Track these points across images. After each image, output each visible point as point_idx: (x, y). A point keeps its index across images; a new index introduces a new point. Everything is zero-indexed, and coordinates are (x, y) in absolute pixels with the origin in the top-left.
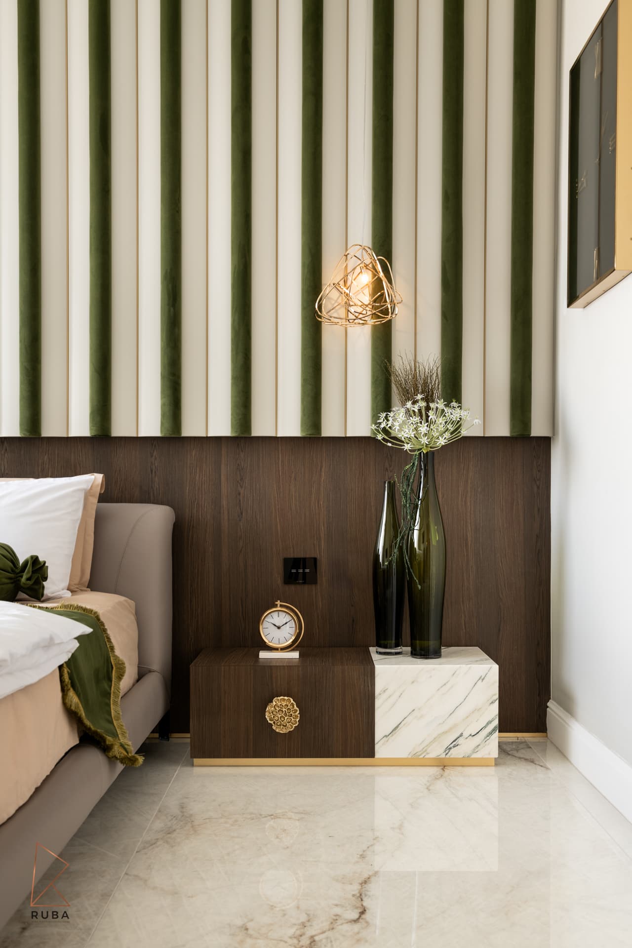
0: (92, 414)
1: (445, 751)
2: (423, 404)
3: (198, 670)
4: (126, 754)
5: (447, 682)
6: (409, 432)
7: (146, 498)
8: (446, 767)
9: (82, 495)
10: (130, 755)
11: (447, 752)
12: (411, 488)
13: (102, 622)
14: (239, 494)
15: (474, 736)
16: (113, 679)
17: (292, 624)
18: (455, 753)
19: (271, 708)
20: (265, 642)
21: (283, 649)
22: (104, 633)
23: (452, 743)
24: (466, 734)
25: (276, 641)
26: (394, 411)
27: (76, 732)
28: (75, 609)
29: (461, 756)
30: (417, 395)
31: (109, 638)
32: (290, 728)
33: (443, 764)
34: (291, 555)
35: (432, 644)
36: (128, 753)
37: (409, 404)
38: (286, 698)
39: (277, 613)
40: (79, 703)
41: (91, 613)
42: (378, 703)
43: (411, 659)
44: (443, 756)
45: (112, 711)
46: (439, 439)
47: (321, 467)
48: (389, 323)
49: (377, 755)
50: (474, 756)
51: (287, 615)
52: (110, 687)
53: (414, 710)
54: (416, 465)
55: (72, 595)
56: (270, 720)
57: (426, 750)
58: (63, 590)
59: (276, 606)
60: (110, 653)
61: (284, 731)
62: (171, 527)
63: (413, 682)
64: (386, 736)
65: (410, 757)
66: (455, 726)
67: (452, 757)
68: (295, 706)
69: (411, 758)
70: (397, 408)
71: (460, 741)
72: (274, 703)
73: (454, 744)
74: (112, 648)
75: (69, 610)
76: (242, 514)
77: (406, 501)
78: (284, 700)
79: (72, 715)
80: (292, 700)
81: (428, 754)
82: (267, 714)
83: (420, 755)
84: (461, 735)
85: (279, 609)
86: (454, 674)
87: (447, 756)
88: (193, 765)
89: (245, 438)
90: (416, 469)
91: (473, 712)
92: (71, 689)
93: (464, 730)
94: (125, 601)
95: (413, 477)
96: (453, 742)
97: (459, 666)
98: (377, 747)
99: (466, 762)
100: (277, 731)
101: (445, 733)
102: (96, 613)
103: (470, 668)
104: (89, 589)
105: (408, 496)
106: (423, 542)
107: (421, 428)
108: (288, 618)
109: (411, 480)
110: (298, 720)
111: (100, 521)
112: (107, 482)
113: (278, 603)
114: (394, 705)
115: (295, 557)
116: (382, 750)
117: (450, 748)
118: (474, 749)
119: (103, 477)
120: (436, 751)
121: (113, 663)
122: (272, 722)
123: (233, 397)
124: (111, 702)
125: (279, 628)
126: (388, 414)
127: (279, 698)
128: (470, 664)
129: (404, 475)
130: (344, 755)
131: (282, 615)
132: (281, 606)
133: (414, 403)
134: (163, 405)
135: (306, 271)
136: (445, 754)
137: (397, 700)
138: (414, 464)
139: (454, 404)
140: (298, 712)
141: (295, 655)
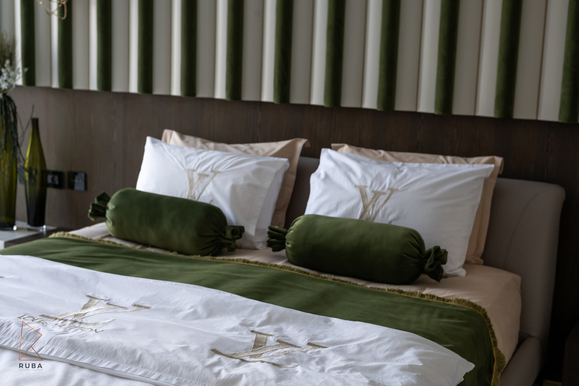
0: (498, 99)
9: (482, 182)
13: (489, 319)
16: (493, 371)
22: (489, 329)
28: (466, 305)
31: (493, 333)
41: (480, 311)
55: (468, 276)
58: (460, 268)
60: (493, 347)
74: (495, 343)
75: (461, 305)
94: (512, 278)
102: (484, 310)
104: (483, 262)
111: (497, 196)
112: (505, 163)
119: (502, 161)
134: (563, 95)
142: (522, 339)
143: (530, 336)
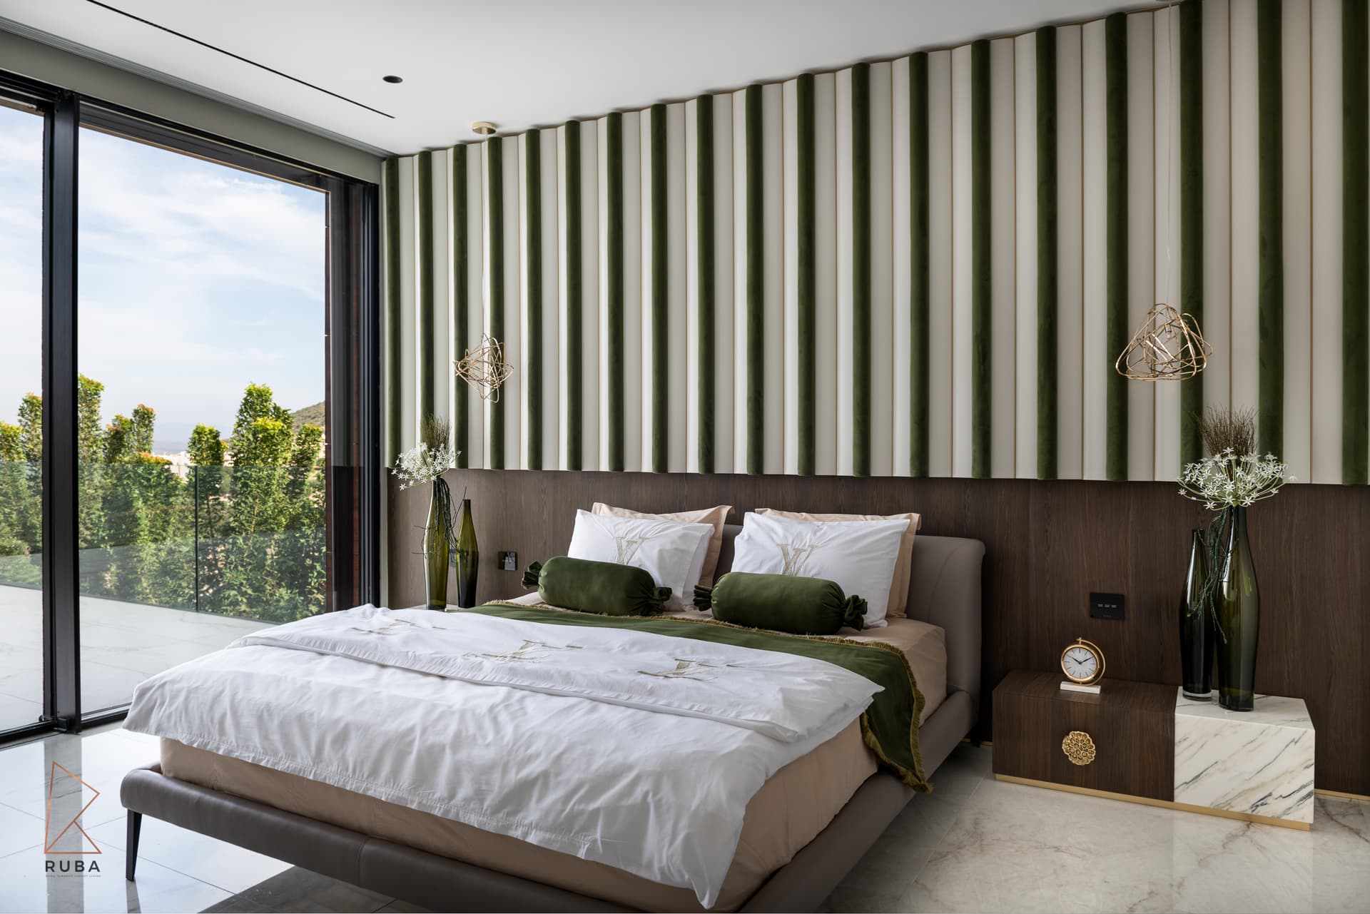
0: (912, 459)
1: (1252, 808)
2: (1233, 458)
3: (1000, 695)
4: (918, 781)
5: (1255, 740)
6: (1213, 489)
7: (960, 531)
8: (1252, 824)
9: (899, 537)
10: (922, 783)
11: (1253, 809)
12: (1220, 540)
13: (906, 659)
14: (1047, 530)
15: (1284, 797)
16: (914, 711)
17: (1092, 661)
18: (1261, 811)
19: (1068, 740)
20: (1066, 676)
21: (1084, 683)
22: (907, 670)
23: (1259, 801)
24: (1276, 794)
25: (1077, 674)
26: (1201, 463)
27: (875, 763)
29: (1270, 816)
30: (1226, 449)
31: (911, 675)
32: (1086, 761)
33: (1249, 820)
34: (1098, 590)
35: (1242, 693)
36: (920, 781)
37: (1218, 457)
38: (1082, 733)
39: (1078, 649)
40: (877, 741)
41: (898, 653)
42: (1177, 750)
43: (1217, 709)
44: (1249, 812)
45: (911, 740)
46: (1245, 499)
47: (1129, 509)
48: (1200, 376)
49: (1177, 800)
50: (1285, 817)
51: (1088, 653)
52: (911, 718)
53: (1216, 762)
54: (1224, 517)
55: (888, 625)
56: (1067, 752)
57: (1230, 804)
58: (881, 619)
59: (1078, 643)
60: (912, 687)
61: (1080, 763)
62: (979, 562)
63: (1216, 735)
64: (1186, 783)
65: (1212, 807)
66: (1262, 785)
67: (1259, 814)
68: (1091, 742)
69: (1214, 809)
70: (1206, 459)
71: (1269, 800)
72: (1071, 737)
73: (1262, 802)
74: (914, 684)
75: (879, 648)
76: (1049, 549)
77: (1214, 554)
78: (1080, 735)
79: (871, 751)
80: (1088, 736)
81: (1232, 807)
82: (1063, 745)
83: (1224, 807)
84: (1270, 795)
85: (1082, 646)
86: (1262, 733)
87: (1254, 813)
88: (995, 779)
89: (1052, 481)
90: (1225, 522)
91: (1284, 774)
92: (870, 731)
93: (1274, 790)
94: (935, 630)
95: (1221, 529)
96: (1261, 800)
97: (1268, 725)
98: (1176, 792)
99: (1275, 822)
100: (1074, 762)
101: (1252, 789)
102: (901, 652)
103: (1281, 728)
104: (905, 615)
105: (1216, 548)
106: (1233, 588)
107: (1226, 486)
108: (1089, 655)
109: (1219, 533)
110: (1093, 755)
111: (917, 553)
112: (923, 520)
113: (1080, 640)
114: (1195, 754)
115: (1102, 592)
116: (1181, 796)
117: (1258, 806)
118: (1285, 811)
119: (919, 516)
120: (1242, 806)
121: (914, 697)
122: (1068, 754)
123: (1039, 444)
124: (911, 731)
125: (1080, 663)
126: (1194, 466)
127: (1075, 732)
128: (1283, 724)
129: (1212, 527)
130: (1141, 794)
131: (1083, 652)
132: (1083, 643)
133: (1223, 456)
134: (974, 451)
135: (1111, 325)
136: (1251, 810)
137: (1198, 750)
138: (1222, 516)
139: (1270, 457)
140: (1094, 748)
141: (1096, 690)
142: (950, 692)
143: (958, 690)
